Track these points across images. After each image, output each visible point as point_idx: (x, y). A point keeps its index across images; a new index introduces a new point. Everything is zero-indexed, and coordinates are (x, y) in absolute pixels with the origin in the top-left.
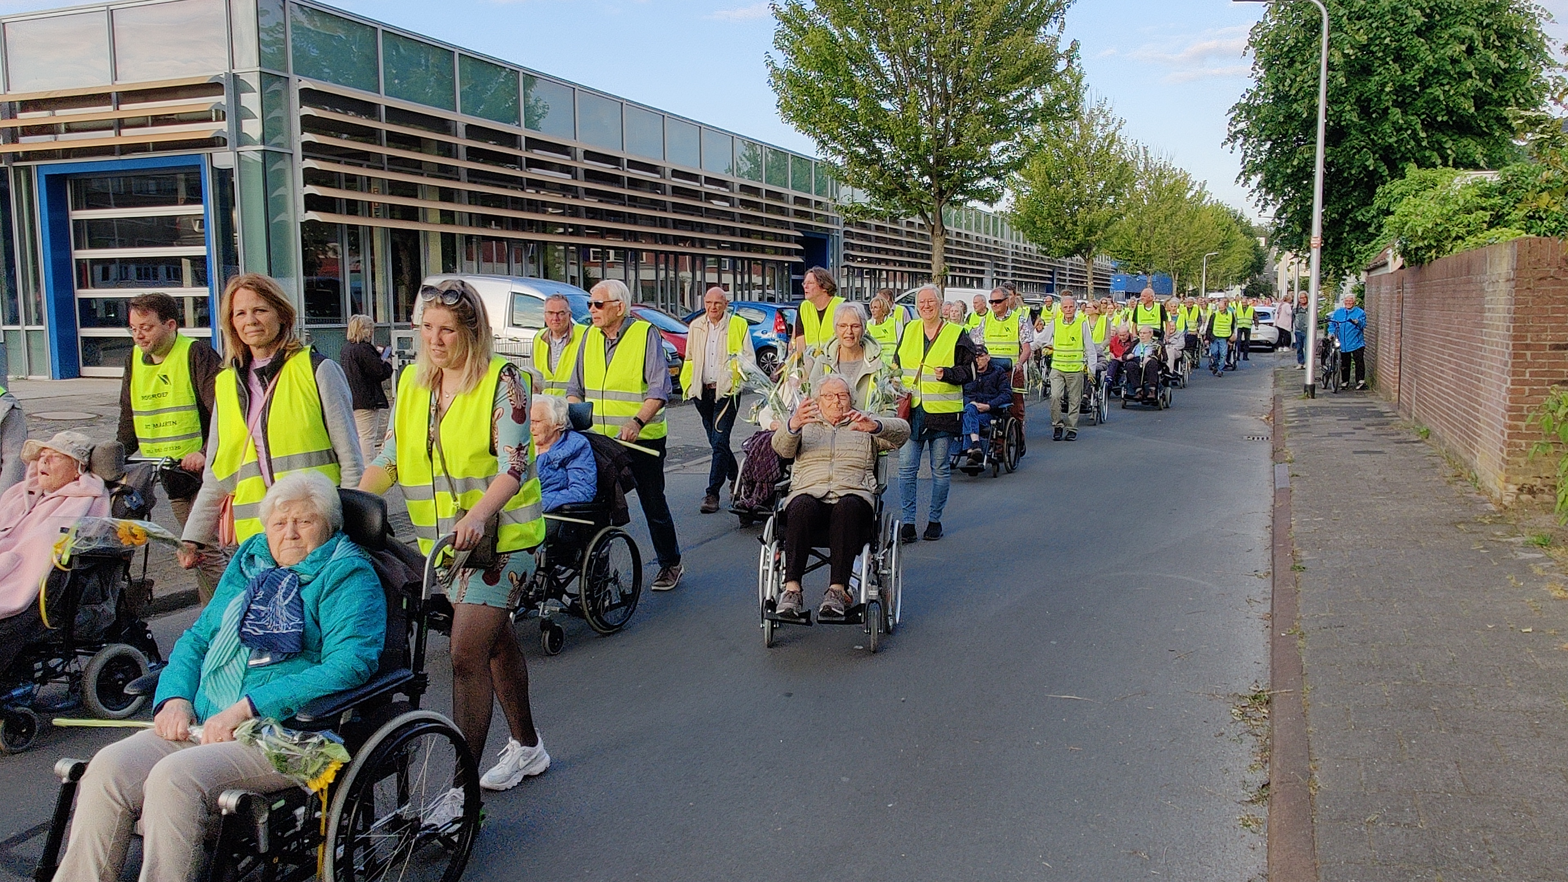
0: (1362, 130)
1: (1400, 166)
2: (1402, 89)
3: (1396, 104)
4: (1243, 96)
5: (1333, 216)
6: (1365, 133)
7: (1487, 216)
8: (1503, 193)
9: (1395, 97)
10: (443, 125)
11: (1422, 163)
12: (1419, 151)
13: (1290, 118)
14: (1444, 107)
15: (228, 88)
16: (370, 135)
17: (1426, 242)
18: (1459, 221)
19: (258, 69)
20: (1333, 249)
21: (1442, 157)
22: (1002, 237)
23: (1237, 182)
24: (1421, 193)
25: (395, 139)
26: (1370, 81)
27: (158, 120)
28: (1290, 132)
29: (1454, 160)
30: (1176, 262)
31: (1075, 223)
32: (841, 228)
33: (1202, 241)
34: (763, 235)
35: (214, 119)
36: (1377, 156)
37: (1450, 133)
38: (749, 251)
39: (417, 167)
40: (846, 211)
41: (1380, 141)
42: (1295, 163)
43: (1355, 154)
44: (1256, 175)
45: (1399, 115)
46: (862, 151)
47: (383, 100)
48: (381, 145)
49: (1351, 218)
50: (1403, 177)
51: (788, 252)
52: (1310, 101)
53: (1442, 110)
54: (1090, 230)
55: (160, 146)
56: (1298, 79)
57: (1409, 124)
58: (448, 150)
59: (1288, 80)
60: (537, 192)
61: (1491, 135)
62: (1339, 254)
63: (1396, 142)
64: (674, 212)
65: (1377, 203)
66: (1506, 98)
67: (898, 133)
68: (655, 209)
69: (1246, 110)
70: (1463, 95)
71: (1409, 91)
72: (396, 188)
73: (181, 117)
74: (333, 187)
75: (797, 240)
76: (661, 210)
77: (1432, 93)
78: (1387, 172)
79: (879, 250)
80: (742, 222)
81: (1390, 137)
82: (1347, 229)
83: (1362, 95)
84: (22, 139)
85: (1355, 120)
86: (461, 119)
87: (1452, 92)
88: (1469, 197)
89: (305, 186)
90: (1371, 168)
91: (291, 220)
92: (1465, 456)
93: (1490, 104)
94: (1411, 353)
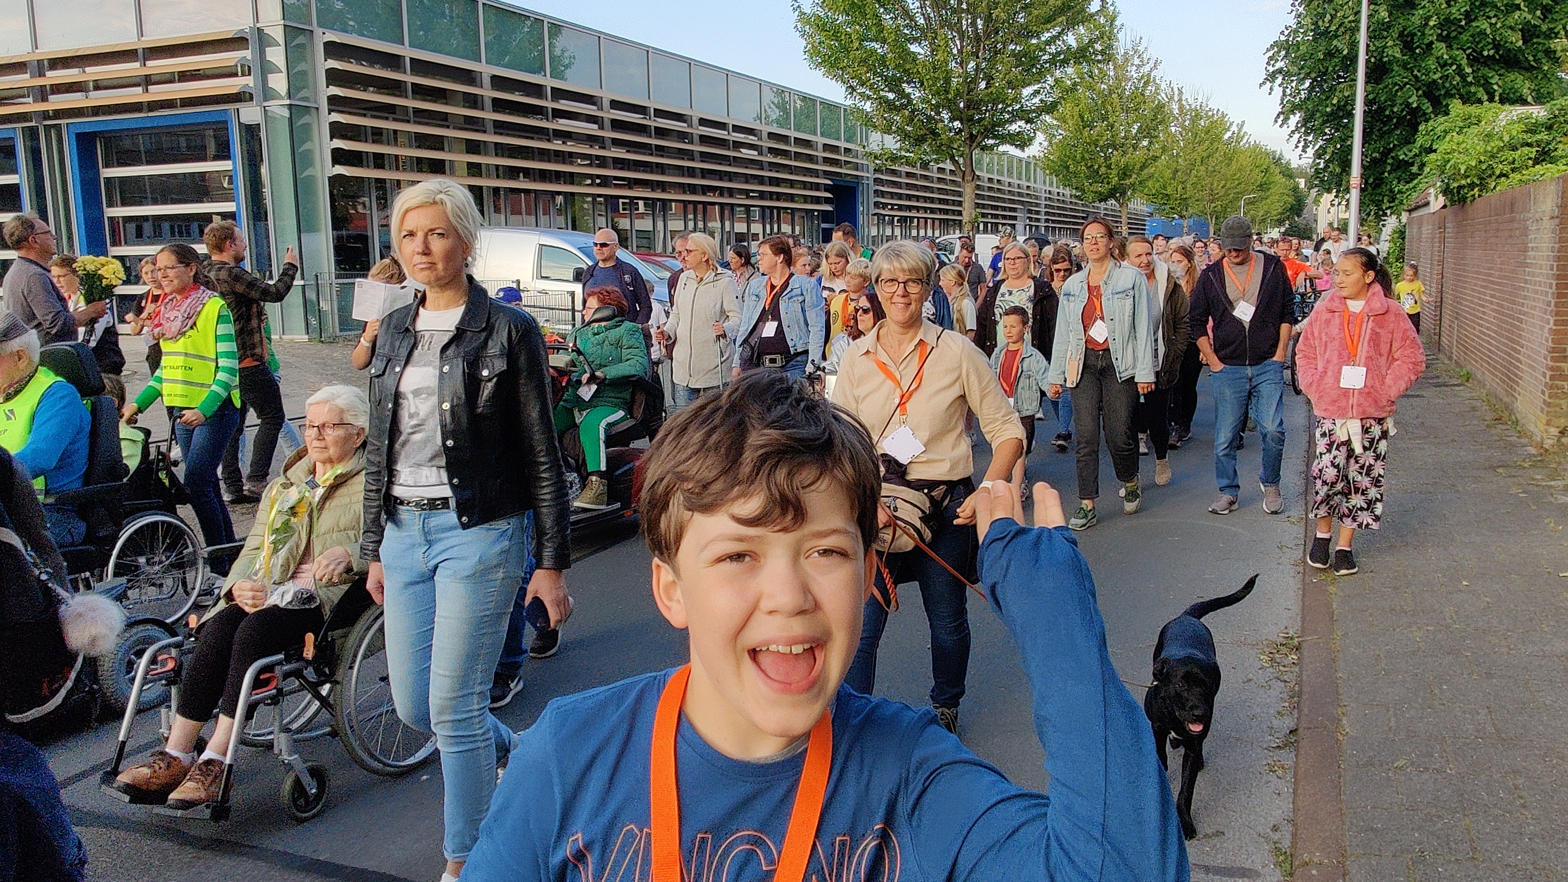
0: (1405, 66)
1: (1444, 103)
2: (1447, 23)
3: (1439, 38)
4: (1282, 33)
5: (1374, 155)
6: (1408, 69)
7: (1533, 152)
8: (1549, 128)
9: (1439, 31)
10: (468, 77)
11: (1467, 99)
12: (1464, 87)
13: (1329, 54)
14: (1490, 41)
15: (253, 42)
16: (395, 88)
17: (1469, 181)
18: (1504, 157)
19: (282, 22)
20: (1373, 189)
21: (1488, 93)
22: (1035, 182)
23: (1276, 121)
24: (1465, 130)
25: (420, 91)
26: (1414, 15)
27: (185, 76)
28: (1330, 69)
29: (1500, 95)
30: (1213, 205)
31: (1109, 167)
32: (871, 175)
33: (1240, 184)
34: (792, 184)
35: (240, 74)
36: (1420, 92)
37: (1497, 68)
38: (778, 200)
39: (443, 119)
40: (876, 158)
41: (1424, 77)
42: (1335, 102)
43: (1397, 91)
44: (1294, 114)
45: (1444, 50)
46: (891, 96)
47: (407, 52)
48: (406, 97)
49: (1392, 158)
50: (1447, 114)
51: (817, 200)
52: (1351, 37)
53: (1489, 44)
54: (1125, 174)
55: (187, 102)
56: (1339, 15)
57: (1454, 59)
58: (473, 101)
59: (1328, 16)
60: (563, 143)
61: (1538, 68)
62: (1380, 194)
63: (1441, 78)
64: (702, 161)
65: (1420, 141)
66: (1556, 31)
67: (928, 77)
68: (683, 159)
69: (1284, 47)
70: (1511, 28)
71: (1455, 24)
72: (422, 141)
73: (208, 73)
74: (360, 141)
75: (827, 188)
76: (688, 159)
77: (1478, 27)
78: (1431, 109)
79: (909, 197)
80: (770, 170)
81: (1435, 73)
82: (1389, 168)
83: (1405, 30)
84: (51, 98)
85: (1397, 55)
86: (486, 69)
87: (1498, 26)
88: (1514, 133)
89: (331, 140)
90: (1415, 105)
91: (319, 174)
92: (1506, 399)
93: (1538, 37)
94: (1451, 295)
